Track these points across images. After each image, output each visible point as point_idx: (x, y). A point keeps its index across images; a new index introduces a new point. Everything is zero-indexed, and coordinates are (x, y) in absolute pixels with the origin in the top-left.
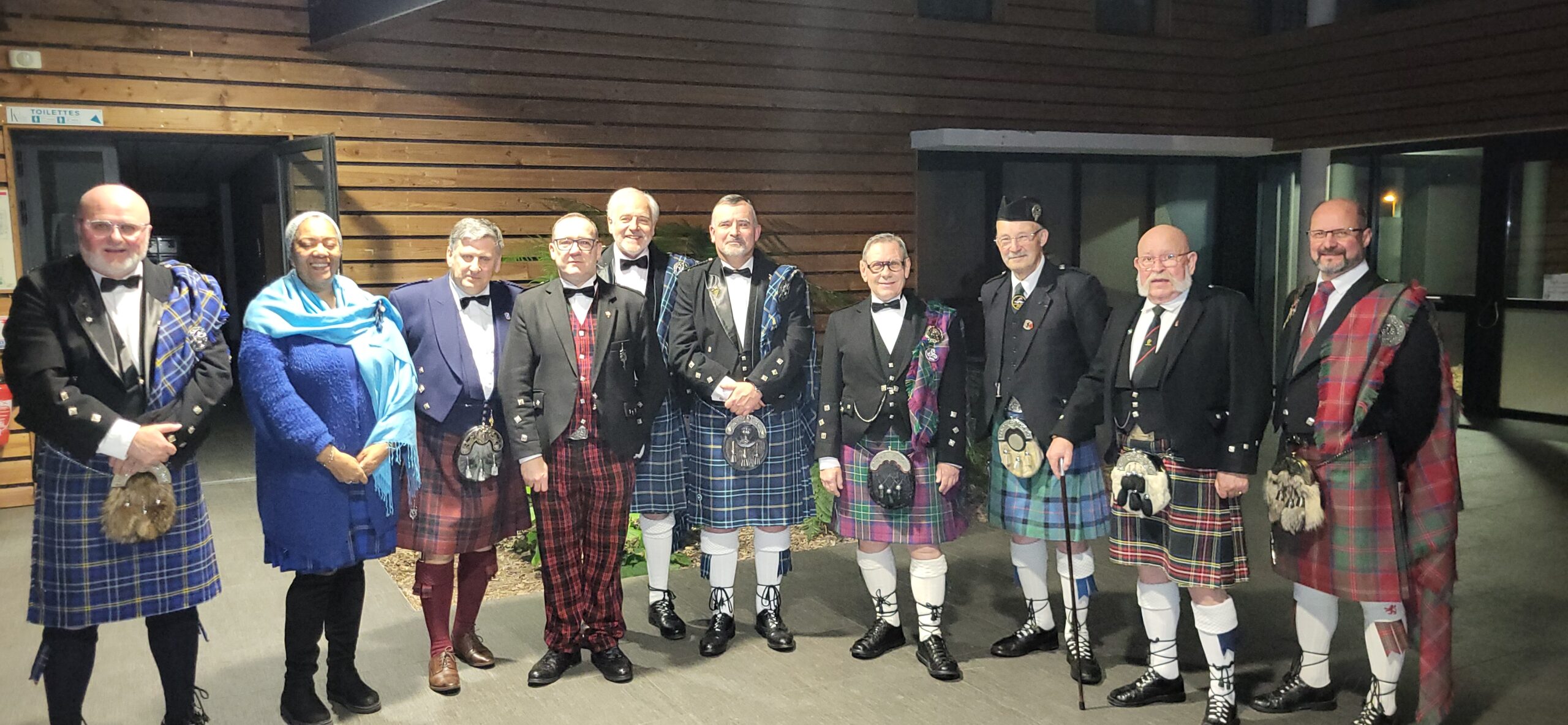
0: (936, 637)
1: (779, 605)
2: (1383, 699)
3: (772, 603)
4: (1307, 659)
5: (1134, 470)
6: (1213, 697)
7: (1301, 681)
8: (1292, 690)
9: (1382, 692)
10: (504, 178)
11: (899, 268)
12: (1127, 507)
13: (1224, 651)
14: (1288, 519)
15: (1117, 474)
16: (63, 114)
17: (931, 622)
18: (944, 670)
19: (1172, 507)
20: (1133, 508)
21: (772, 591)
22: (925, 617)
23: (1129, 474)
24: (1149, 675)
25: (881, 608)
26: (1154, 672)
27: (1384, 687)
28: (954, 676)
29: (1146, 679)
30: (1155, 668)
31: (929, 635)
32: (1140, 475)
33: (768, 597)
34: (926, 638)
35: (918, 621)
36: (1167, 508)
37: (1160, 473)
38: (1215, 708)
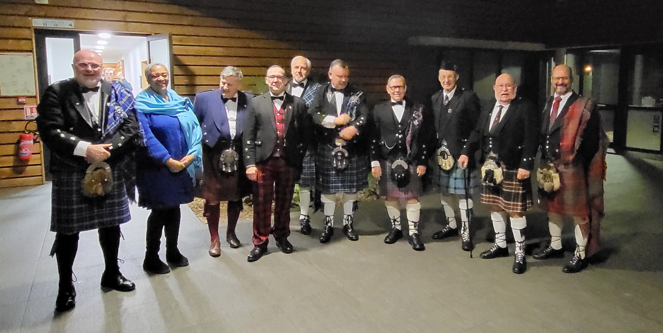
0: (416, 234)
1: (352, 222)
2: (581, 253)
3: (349, 222)
4: (553, 239)
5: (490, 167)
6: (517, 254)
7: (551, 247)
8: (548, 251)
9: (581, 250)
10: (242, 52)
11: (402, 88)
12: (487, 182)
13: (522, 236)
14: (547, 186)
15: (484, 169)
16: (57, 23)
17: (413, 228)
18: (418, 247)
19: (504, 181)
20: (489, 182)
21: (350, 217)
22: (411, 227)
23: (488, 169)
24: (495, 246)
25: (395, 223)
26: (497, 245)
27: (581, 248)
28: (422, 249)
29: (494, 248)
30: (498, 244)
31: (413, 233)
32: (492, 169)
33: (348, 220)
34: (412, 234)
35: (409, 227)
36: (502, 182)
37: (499, 169)
38: (518, 258)
